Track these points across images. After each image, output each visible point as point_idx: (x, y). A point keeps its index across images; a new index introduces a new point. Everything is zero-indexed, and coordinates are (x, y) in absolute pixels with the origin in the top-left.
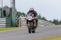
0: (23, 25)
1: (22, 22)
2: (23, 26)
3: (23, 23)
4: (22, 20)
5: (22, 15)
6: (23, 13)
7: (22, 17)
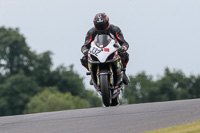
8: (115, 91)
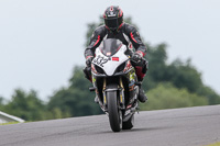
8: (128, 112)
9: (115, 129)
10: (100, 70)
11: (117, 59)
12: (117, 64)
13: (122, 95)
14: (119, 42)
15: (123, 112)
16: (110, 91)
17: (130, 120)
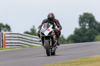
0: (6, 44)
1: (5, 40)
2: (6, 47)
3: (7, 41)
4: (5, 37)
5: (5, 29)
6: (7, 25)
7: (5, 31)
8: (53, 49)
9: (48, 55)
10: (43, 34)
11: (49, 30)
12: (49, 32)
13: (51, 43)
14: (50, 24)
15: (51, 49)
16: (46, 41)
17: (54, 52)
